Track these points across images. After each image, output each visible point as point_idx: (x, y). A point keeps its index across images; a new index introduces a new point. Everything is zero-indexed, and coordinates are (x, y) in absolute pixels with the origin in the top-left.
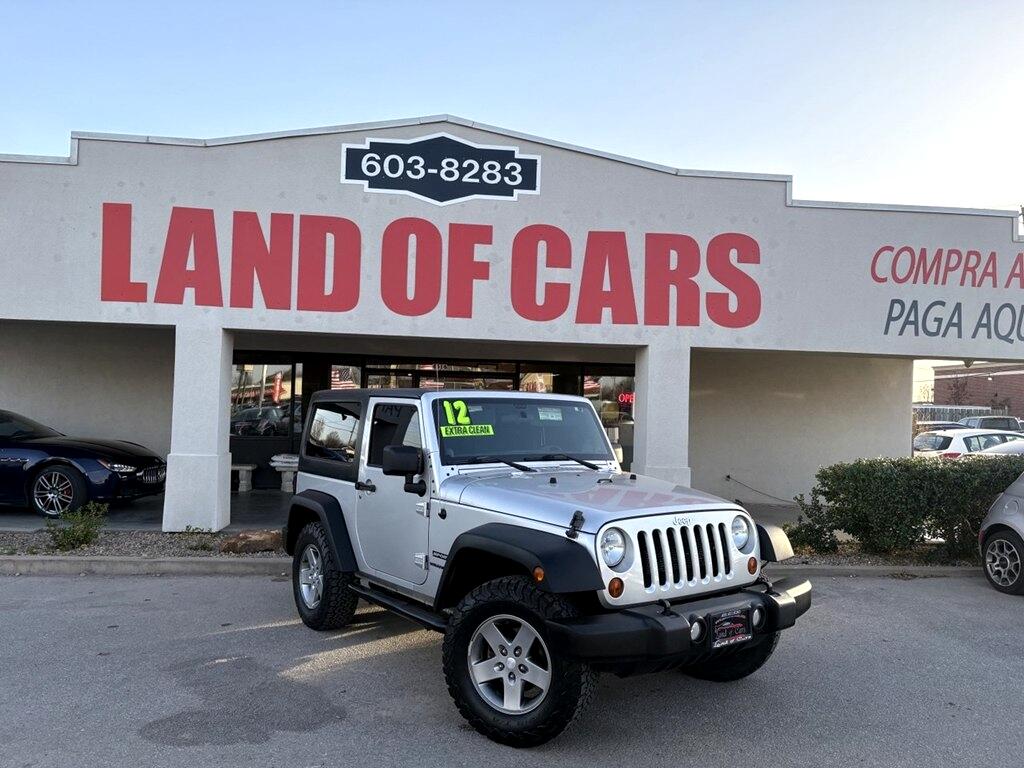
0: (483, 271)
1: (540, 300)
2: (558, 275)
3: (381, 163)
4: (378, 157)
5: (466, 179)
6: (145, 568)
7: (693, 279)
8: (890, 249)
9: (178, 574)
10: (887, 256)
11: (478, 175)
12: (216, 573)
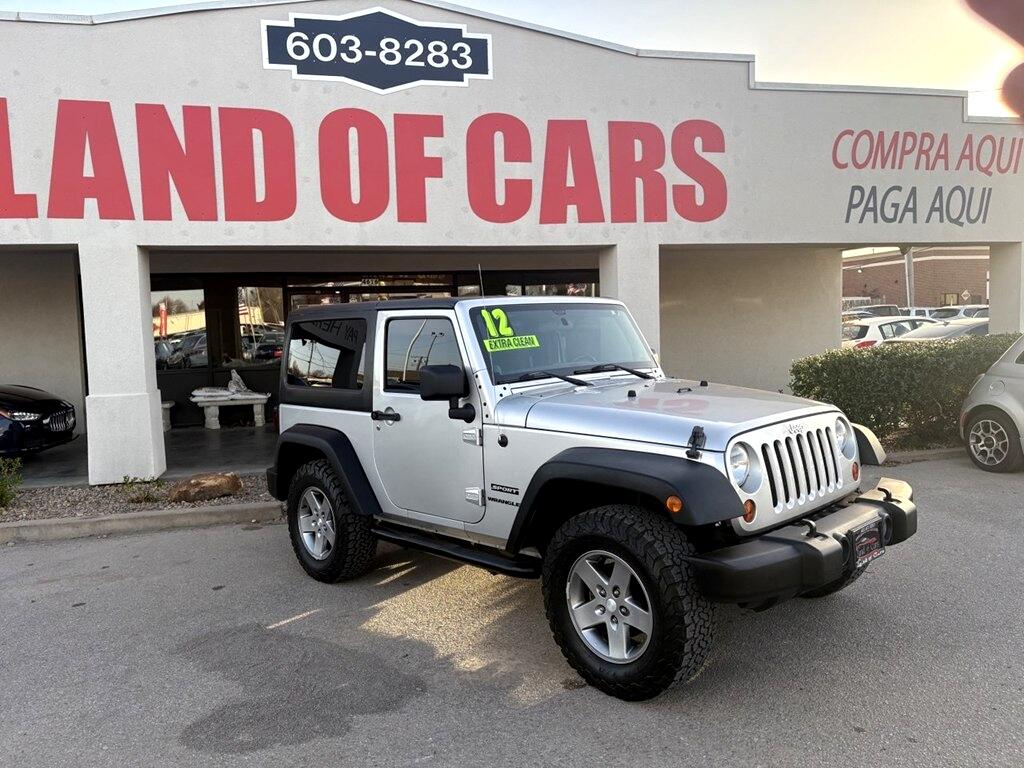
0: (435, 167)
1: (500, 199)
2: (518, 171)
3: (310, 43)
4: (305, 37)
5: (409, 62)
6: (86, 529)
7: (658, 170)
8: (851, 133)
9: (127, 533)
10: (848, 140)
11: (423, 57)
12: (173, 528)
